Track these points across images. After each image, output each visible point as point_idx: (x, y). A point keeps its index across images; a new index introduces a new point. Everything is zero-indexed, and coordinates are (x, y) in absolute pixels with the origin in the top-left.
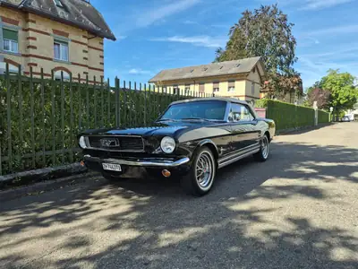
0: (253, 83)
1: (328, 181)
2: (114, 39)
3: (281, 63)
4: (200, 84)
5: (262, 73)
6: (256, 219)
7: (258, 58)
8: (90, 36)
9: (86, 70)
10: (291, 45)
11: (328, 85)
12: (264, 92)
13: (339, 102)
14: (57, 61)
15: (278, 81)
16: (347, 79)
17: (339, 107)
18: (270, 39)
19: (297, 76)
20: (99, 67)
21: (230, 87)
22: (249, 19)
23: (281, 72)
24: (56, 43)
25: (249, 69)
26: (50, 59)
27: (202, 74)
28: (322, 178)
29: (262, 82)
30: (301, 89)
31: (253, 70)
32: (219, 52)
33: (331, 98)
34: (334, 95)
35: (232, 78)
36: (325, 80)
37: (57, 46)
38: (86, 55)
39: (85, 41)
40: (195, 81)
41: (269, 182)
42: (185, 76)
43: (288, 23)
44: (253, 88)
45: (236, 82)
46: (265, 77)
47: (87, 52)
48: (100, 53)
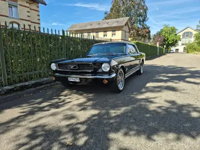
0: (126, 32)
1: (176, 83)
2: (46, 4)
3: (140, 21)
4: (96, 32)
5: (130, 27)
6: (151, 102)
7: (128, 18)
8: (31, 2)
9: (30, 23)
10: (145, 11)
11: (163, 33)
12: (130, 37)
13: (168, 42)
14: (10, 18)
15: (138, 31)
16: (173, 30)
17: (169, 45)
18: (134, 7)
19: (148, 28)
20: (37, 21)
21: (113, 35)
23: (140, 26)
24: (10, 6)
25: (124, 24)
26: (7, 17)
27: (97, 27)
28: (173, 82)
29: (130, 32)
30: (150, 35)
31: (126, 25)
32: (106, 13)
33: (165, 40)
34: (166, 39)
35: (114, 29)
36: (162, 30)
37: (10, 8)
38: (29, 14)
39: (28, 5)
40: (93, 30)
41: (148, 85)
42: (88, 28)
44: (125, 35)
45: (116, 32)
46: (131, 28)
47: (29, 12)
48: (37, 13)
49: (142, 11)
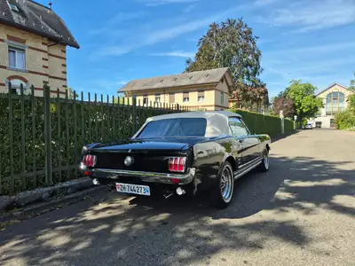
0: (222, 93)
2: (78, 47)
3: (248, 73)
4: (170, 94)
5: (230, 84)
7: (226, 69)
8: (52, 43)
9: (46, 79)
10: (257, 57)
11: (291, 95)
12: (233, 101)
13: (301, 110)
14: (13, 70)
15: (245, 91)
16: (308, 89)
17: (302, 116)
18: (236, 50)
19: (263, 86)
20: (61, 76)
21: (199, 97)
22: (217, 31)
23: (249, 83)
24: (12, 50)
25: (218, 79)
26: (5, 68)
27: (171, 84)
29: (230, 92)
30: (267, 99)
31: (222, 80)
32: (188, 62)
33: (294, 107)
34: (297, 104)
35: (201, 88)
36: (288, 89)
37: (12, 53)
38: (46, 63)
39: (45, 48)
40: (165, 91)
42: (155, 86)
43: (253, 36)
44: (222, 98)
45: (206, 92)
46: (233, 87)
47: (47, 60)
48: (62, 61)
49: (250, 57)
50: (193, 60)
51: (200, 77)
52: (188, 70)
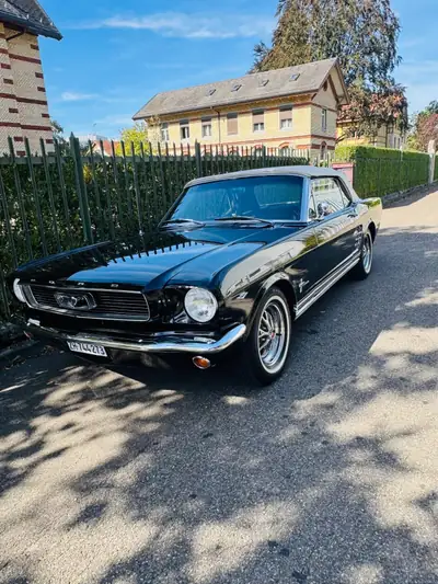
0: (325, 110)
3: (373, 69)
4: (229, 117)
7: (332, 61)
8: (13, 33)
9: (14, 104)
10: (390, 33)
12: (342, 125)
15: (366, 104)
18: (351, 21)
19: (400, 92)
21: (283, 121)
23: (374, 88)
25: (317, 83)
27: (230, 98)
29: (339, 108)
30: (404, 117)
31: (325, 86)
35: (286, 103)
38: (8, 74)
39: (2, 43)
40: (218, 111)
42: (201, 104)
44: (325, 119)
45: (294, 111)
46: (344, 96)
47: (8, 67)
48: (33, 67)
49: (378, 35)
50: (269, 46)
51: (283, 80)
52: (259, 67)
